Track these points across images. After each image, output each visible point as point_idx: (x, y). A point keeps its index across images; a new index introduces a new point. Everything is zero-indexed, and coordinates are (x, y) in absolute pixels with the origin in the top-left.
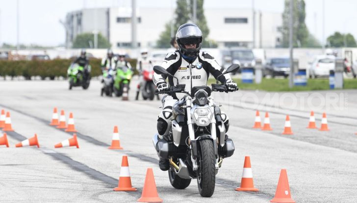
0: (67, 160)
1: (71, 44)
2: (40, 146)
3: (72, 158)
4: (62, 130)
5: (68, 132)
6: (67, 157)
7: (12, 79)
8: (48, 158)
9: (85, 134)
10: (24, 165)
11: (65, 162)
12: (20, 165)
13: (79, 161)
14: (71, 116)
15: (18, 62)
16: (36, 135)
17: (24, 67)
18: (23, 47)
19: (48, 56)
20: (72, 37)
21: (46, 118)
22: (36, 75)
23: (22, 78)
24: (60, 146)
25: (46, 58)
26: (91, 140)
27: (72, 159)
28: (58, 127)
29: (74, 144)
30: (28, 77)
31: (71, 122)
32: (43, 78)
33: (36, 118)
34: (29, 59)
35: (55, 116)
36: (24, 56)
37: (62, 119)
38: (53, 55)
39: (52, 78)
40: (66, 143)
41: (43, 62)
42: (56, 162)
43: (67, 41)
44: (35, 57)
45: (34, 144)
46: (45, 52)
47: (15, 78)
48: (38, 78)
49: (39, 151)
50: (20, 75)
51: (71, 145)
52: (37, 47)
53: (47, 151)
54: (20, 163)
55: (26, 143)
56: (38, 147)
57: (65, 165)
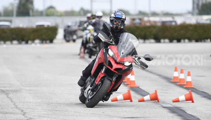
0: (182, 113)
1: (196, 11)
2: (159, 101)
3: (186, 111)
4: (181, 86)
5: (186, 88)
6: (182, 110)
7: (144, 42)
8: (165, 111)
9: (201, 90)
10: (143, 117)
11: (180, 115)
12: (140, 117)
13: (192, 114)
14: (189, 74)
15: (149, 27)
16: (156, 91)
17: (154, 31)
18: (154, 14)
19: (175, 22)
20: (198, 5)
21: (169, 76)
22: (165, 38)
23: (152, 41)
24: (177, 101)
25: (174, 24)
26: (205, 95)
27: (186, 113)
28: (178, 84)
29: (190, 99)
30: (158, 40)
31: (189, 79)
32: (171, 41)
33: (159, 75)
34: (159, 24)
35: (176, 74)
36: (155, 22)
37: (182, 76)
38: (179, 21)
39: (179, 41)
40: (182, 98)
41: (171, 27)
42: (172, 115)
43: (193, 8)
44: (164, 23)
45: (155, 98)
46: (173, 18)
47: (147, 41)
48: (167, 40)
49: (159, 106)
50: (151, 38)
51: (187, 100)
52: (167, 14)
53: (165, 105)
54: (140, 116)
55: (147, 98)
56: (158, 102)
57: (179, 117)
